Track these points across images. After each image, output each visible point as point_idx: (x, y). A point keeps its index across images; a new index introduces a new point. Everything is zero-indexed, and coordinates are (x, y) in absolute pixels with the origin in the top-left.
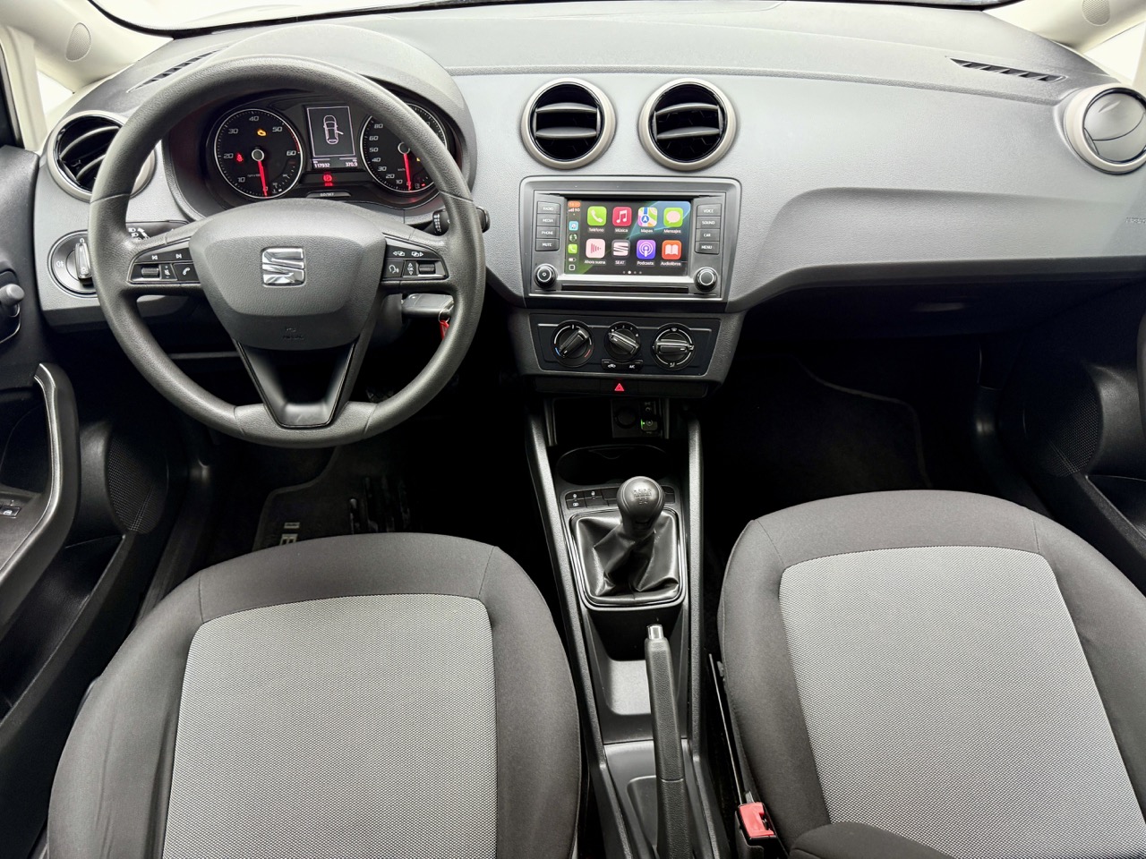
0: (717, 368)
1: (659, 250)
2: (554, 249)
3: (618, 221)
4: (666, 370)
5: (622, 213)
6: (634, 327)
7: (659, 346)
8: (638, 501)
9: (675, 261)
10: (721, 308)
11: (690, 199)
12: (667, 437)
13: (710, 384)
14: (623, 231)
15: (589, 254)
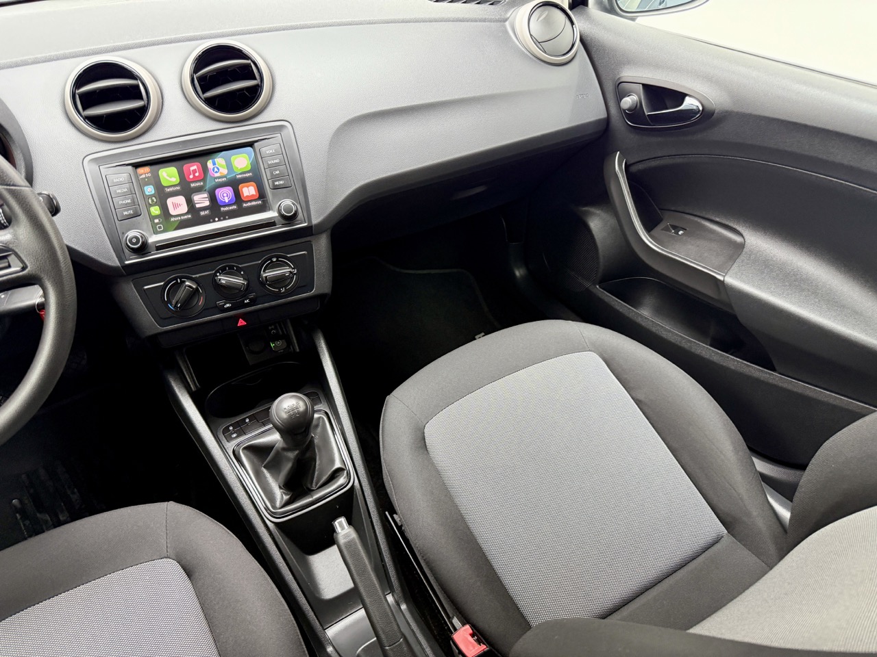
0: (322, 282)
1: (237, 194)
2: (137, 215)
3: (191, 177)
4: (279, 296)
5: (192, 168)
6: (236, 267)
7: (266, 277)
8: (290, 416)
9: (255, 200)
10: (309, 231)
11: (251, 144)
12: (298, 350)
13: (320, 297)
14: (197, 184)
15: (172, 212)
